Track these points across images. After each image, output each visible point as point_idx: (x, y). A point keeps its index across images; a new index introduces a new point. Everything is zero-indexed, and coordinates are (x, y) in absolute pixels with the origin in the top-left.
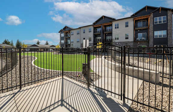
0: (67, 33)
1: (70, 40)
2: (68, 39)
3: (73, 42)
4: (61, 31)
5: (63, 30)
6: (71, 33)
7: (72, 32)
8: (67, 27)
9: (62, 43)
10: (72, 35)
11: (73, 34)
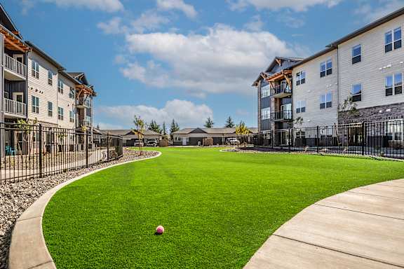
0: (279, 81)
1: (292, 102)
2: (284, 100)
3: (303, 110)
4: (261, 78)
5: (268, 74)
6: (295, 79)
7: (298, 75)
8: (282, 61)
9: (263, 118)
10: (298, 83)
11: (303, 81)
